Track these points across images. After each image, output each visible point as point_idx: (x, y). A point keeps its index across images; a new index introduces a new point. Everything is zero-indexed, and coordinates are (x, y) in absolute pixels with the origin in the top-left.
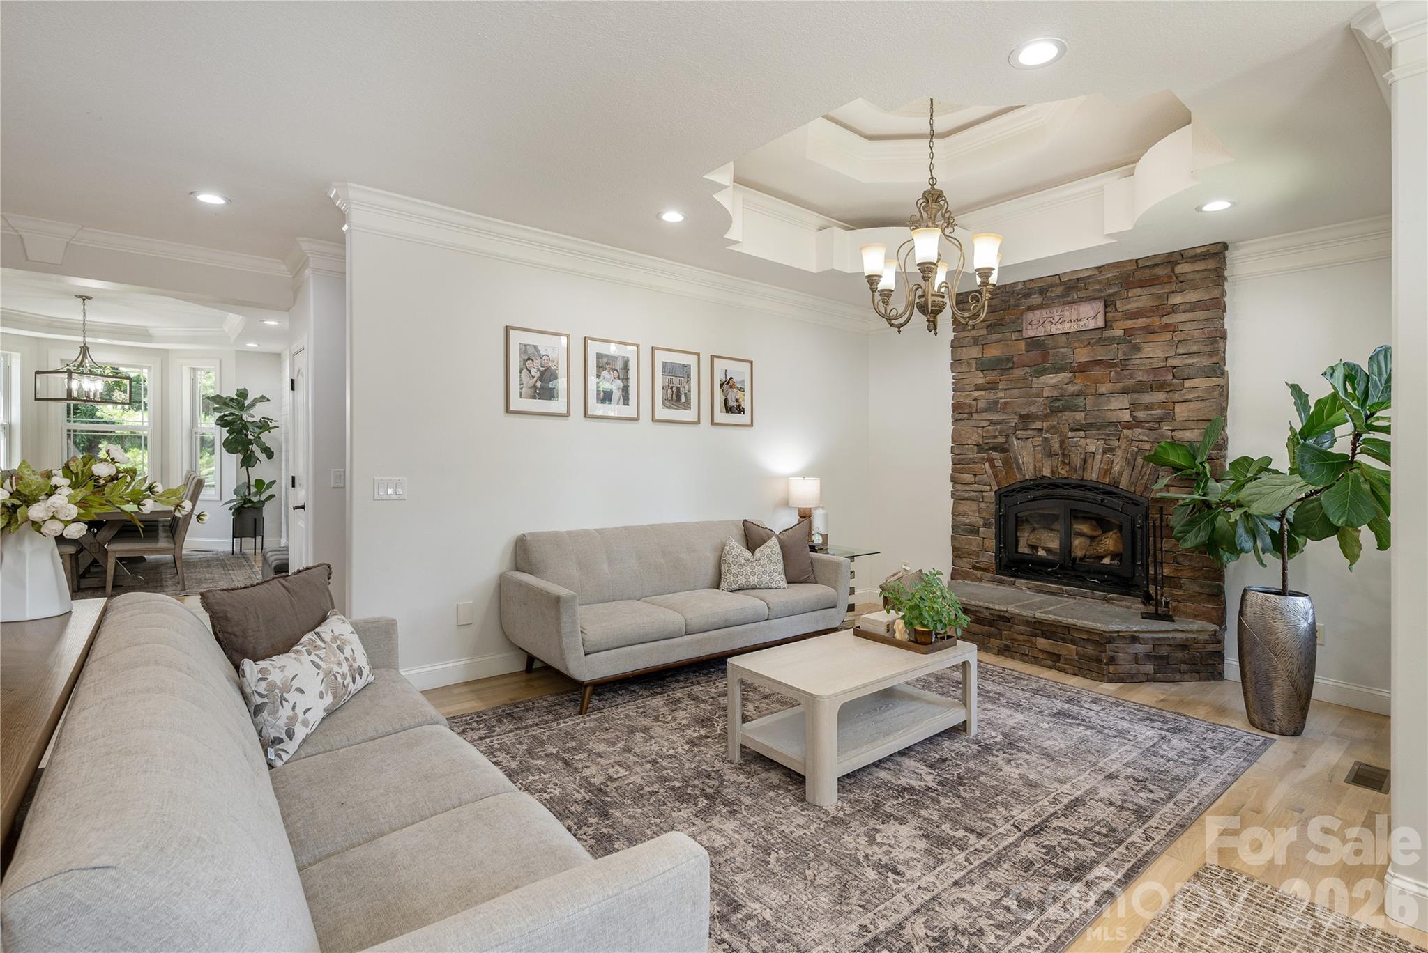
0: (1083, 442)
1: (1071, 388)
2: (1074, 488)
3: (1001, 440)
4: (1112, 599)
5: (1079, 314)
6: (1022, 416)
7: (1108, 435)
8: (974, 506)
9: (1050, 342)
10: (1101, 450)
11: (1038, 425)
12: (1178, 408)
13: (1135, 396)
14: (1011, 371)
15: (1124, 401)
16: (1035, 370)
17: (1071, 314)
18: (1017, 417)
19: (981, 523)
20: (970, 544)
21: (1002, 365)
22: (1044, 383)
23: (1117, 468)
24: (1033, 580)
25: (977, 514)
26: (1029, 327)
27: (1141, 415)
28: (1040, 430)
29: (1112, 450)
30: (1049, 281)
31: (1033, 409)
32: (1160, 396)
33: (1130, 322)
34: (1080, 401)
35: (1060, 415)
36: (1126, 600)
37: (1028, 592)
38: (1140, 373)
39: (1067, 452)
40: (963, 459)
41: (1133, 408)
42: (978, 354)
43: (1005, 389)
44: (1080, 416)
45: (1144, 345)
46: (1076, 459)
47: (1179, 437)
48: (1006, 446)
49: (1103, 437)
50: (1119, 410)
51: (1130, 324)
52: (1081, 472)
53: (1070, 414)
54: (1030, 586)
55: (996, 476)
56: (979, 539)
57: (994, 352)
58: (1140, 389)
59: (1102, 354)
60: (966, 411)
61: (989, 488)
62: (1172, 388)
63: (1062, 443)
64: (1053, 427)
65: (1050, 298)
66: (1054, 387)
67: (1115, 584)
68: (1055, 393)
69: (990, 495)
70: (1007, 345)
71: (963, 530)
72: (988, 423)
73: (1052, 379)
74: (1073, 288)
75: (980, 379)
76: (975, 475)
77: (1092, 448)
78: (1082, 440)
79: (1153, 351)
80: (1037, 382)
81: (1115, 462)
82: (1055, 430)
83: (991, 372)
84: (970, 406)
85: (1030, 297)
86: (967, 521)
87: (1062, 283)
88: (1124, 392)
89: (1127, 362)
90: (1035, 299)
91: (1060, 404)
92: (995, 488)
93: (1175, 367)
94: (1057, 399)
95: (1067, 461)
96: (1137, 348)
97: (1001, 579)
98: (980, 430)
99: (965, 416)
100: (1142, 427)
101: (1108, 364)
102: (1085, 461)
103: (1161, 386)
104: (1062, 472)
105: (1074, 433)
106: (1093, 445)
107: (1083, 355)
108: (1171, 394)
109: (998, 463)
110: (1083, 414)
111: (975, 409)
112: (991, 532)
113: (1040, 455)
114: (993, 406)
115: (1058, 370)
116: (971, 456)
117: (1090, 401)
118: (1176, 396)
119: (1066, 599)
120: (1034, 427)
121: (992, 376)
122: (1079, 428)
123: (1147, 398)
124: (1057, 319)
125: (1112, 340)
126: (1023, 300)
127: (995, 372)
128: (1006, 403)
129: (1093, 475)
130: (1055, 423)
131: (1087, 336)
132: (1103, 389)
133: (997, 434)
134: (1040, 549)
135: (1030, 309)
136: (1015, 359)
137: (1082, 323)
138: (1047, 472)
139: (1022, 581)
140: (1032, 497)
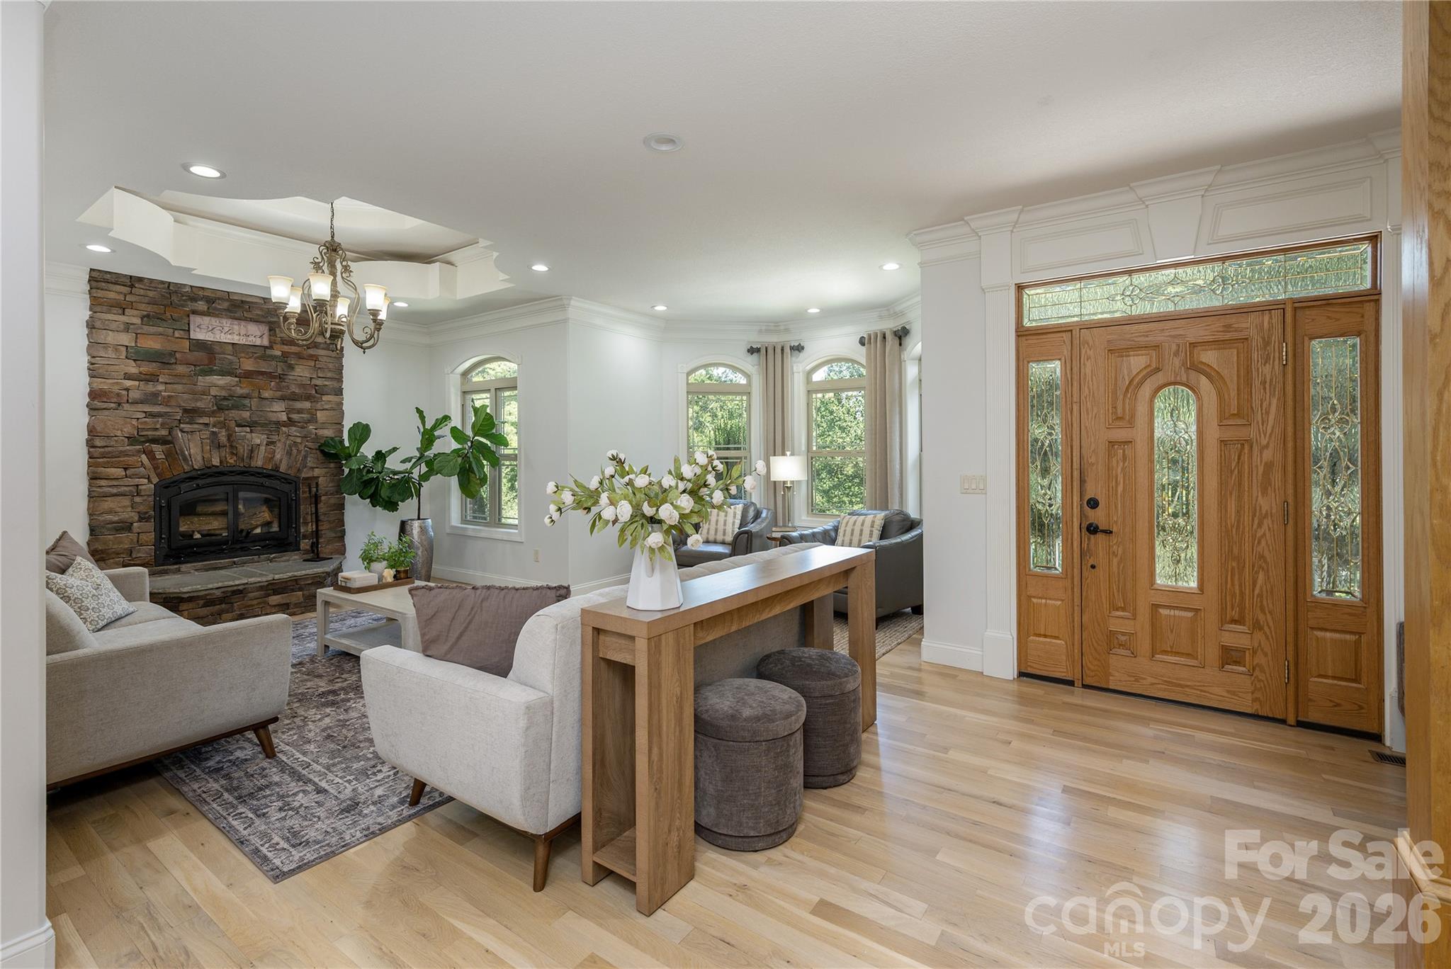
0: (249, 436)
1: (239, 391)
2: (238, 474)
3: (164, 432)
4: (274, 558)
5: (247, 331)
6: (186, 411)
7: (271, 431)
8: (126, 502)
9: (217, 348)
10: (265, 443)
11: (206, 420)
12: (319, 414)
13: (291, 403)
14: (174, 366)
15: (279, 407)
16: (201, 370)
17: (240, 328)
18: (181, 411)
19: (136, 518)
20: (120, 543)
21: (163, 359)
22: (211, 383)
23: (278, 456)
24: (200, 561)
25: (130, 509)
26: (198, 330)
27: (295, 417)
28: (207, 424)
29: (273, 443)
30: (219, 295)
31: (199, 404)
32: (307, 405)
33: (285, 347)
34: (247, 402)
35: (226, 412)
36: (284, 556)
37: (196, 573)
38: (293, 386)
39: (234, 444)
40: (109, 452)
41: (289, 411)
42: (129, 343)
43: (166, 383)
44: (246, 415)
45: (297, 366)
46: (243, 450)
47: (321, 433)
48: (170, 438)
49: (266, 432)
50: (278, 411)
51: (286, 348)
52: (248, 461)
53: (237, 412)
54: (197, 568)
55: (155, 468)
56: (133, 536)
57: (153, 344)
58: (294, 397)
59: (264, 367)
60: (115, 400)
61: (146, 481)
62: (316, 399)
63: (229, 437)
64: (219, 422)
65: (215, 309)
66: (222, 388)
67: (275, 546)
68: (224, 393)
69: (148, 487)
70: (169, 340)
71: (108, 529)
72: (144, 415)
73: (216, 379)
74: (239, 307)
75: (132, 369)
76: (126, 469)
77: (258, 441)
78: (248, 434)
79: (302, 372)
80: (203, 381)
81: (277, 451)
82: (223, 425)
83: (147, 363)
84: (118, 395)
85: (196, 302)
86: (116, 519)
87: (229, 300)
88: (283, 398)
89: (285, 377)
90: (201, 306)
91: (224, 404)
92: (155, 480)
93: (317, 386)
94: (225, 398)
95: (235, 452)
96: (291, 367)
97: (164, 570)
98: (134, 422)
99: (113, 405)
100: (295, 426)
101: (270, 376)
102: (252, 451)
103: (308, 398)
104: (231, 461)
105: (240, 428)
106: (258, 438)
107: (248, 365)
108: (314, 404)
109: (159, 455)
110: (248, 413)
111: (125, 399)
112: (150, 526)
113: (209, 447)
114: (152, 398)
115: (223, 373)
116: (121, 448)
117: (255, 402)
118: (319, 406)
119: (236, 569)
120: (201, 422)
121: (147, 368)
122: (244, 424)
123: (298, 405)
124: (226, 329)
125: (274, 357)
126: (189, 303)
127: (154, 364)
128: (169, 396)
129: (259, 462)
130: (222, 419)
131: (252, 350)
132: (266, 394)
133: (158, 426)
134: (196, 533)
135: (194, 312)
136: (178, 355)
137: (251, 338)
138: (216, 462)
139: (189, 565)
140: (198, 485)
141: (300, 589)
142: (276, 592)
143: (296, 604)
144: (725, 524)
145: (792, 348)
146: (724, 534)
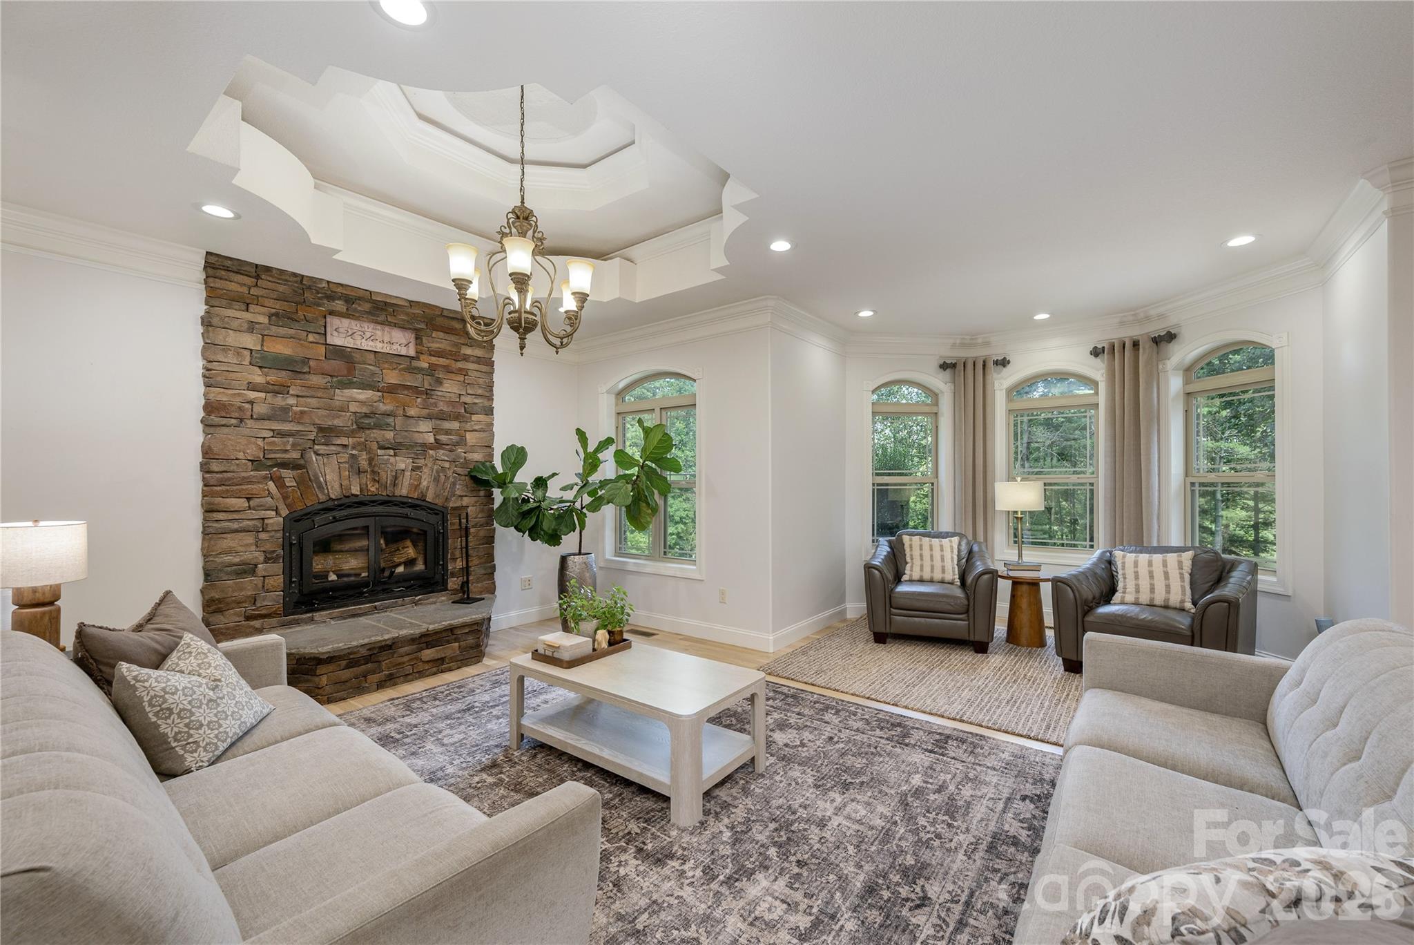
0: (392, 460)
1: (383, 408)
2: (381, 504)
3: (295, 455)
4: (420, 600)
5: (391, 337)
6: (321, 429)
7: (417, 455)
8: (249, 539)
9: (357, 356)
10: (410, 468)
11: (344, 441)
12: (468, 435)
13: (438, 422)
14: (307, 376)
15: (425, 426)
16: (338, 381)
17: (383, 335)
18: (316, 430)
19: (262, 559)
20: (241, 589)
21: (295, 367)
22: (351, 397)
23: (425, 483)
24: (338, 607)
25: (254, 548)
26: (335, 333)
27: (443, 438)
28: (345, 446)
29: (419, 468)
30: (361, 294)
31: (336, 422)
32: (455, 425)
33: (434, 359)
34: (390, 420)
35: (367, 432)
36: (431, 597)
37: (333, 622)
38: (441, 403)
39: (376, 469)
40: (229, 479)
41: (437, 431)
42: (255, 345)
43: (298, 396)
44: (389, 435)
45: (445, 381)
46: (386, 475)
47: (470, 458)
48: (302, 462)
49: (413, 456)
50: (424, 431)
51: (434, 360)
52: (392, 489)
53: (379, 432)
54: (334, 615)
55: (285, 498)
56: (257, 581)
57: (282, 348)
58: (442, 417)
59: (410, 380)
60: (236, 415)
61: (274, 513)
62: (465, 419)
63: (371, 460)
64: (359, 444)
65: (355, 310)
66: (363, 403)
67: (420, 586)
68: (365, 410)
69: (276, 521)
70: (301, 344)
71: (228, 574)
72: (272, 434)
73: (356, 393)
74: (382, 309)
75: (258, 377)
76: (249, 499)
77: (403, 466)
78: (391, 458)
79: (450, 387)
80: (342, 395)
81: (424, 477)
82: (364, 446)
83: (275, 371)
84: (240, 408)
85: (333, 301)
86: (237, 560)
87: (371, 301)
88: (429, 417)
89: (433, 393)
90: (339, 305)
91: (364, 422)
92: (285, 512)
93: (466, 403)
94: (366, 416)
95: (377, 479)
96: (439, 382)
97: (294, 619)
98: (260, 442)
99: (233, 421)
100: (443, 449)
101: (416, 390)
102: (396, 478)
103: (457, 417)
104: (373, 489)
105: (383, 451)
106: (402, 463)
107: (392, 377)
108: (463, 424)
109: (290, 482)
110: (392, 434)
111: (249, 414)
112: (278, 567)
113: (347, 473)
114: (281, 413)
115: (364, 386)
116: (244, 474)
117: (399, 421)
118: (468, 426)
119: (377, 615)
120: (339, 442)
121: (275, 377)
122: (387, 446)
123: (447, 425)
124: (368, 335)
125: (420, 370)
126: (325, 302)
127: (284, 372)
128: (302, 412)
129: (403, 490)
130: (363, 440)
131: (396, 360)
132: (412, 412)
133: (289, 447)
134: (331, 573)
135: (332, 313)
136: (312, 363)
137: (395, 347)
138: (355, 490)
139: (323, 613)
140: (334, 518)
141: (456, 640)
142: (429, 645)
143: (451, 658)
144: (943, 560)
145: (996, 363)
146: (943, 571)
